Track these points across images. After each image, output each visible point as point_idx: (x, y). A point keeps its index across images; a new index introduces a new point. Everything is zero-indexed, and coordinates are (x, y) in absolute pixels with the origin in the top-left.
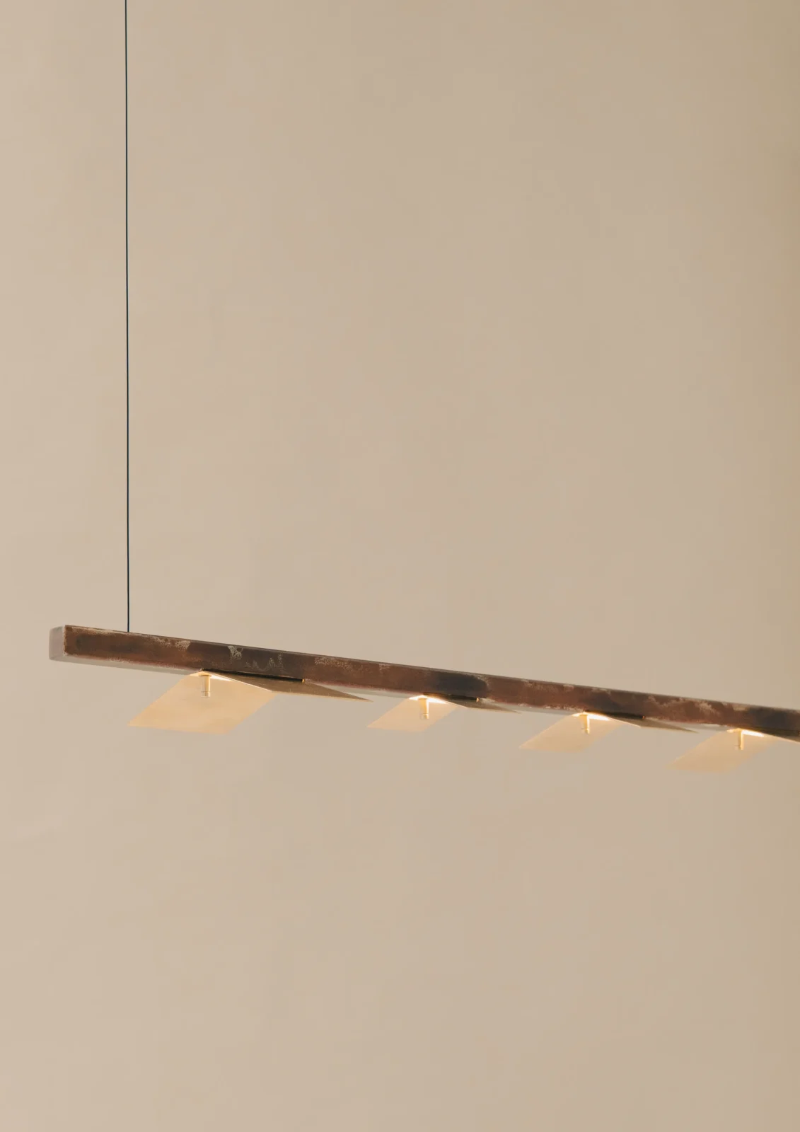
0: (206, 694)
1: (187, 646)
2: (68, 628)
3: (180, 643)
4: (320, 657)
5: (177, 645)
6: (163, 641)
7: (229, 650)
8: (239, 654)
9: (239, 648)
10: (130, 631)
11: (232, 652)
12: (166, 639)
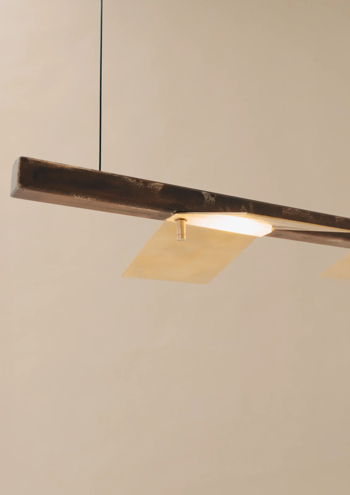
0: (182, 237)
1: (160, 189)
2: (24, 161)
3: (152, 184)
4: (286, 208)
5: (149, 186)
6: (134, 181)
7: (203, 196)
8: (213, 199)
9: (212, 195)
10: (102, 170)
11: (206, 197)
12: (138, 180)
